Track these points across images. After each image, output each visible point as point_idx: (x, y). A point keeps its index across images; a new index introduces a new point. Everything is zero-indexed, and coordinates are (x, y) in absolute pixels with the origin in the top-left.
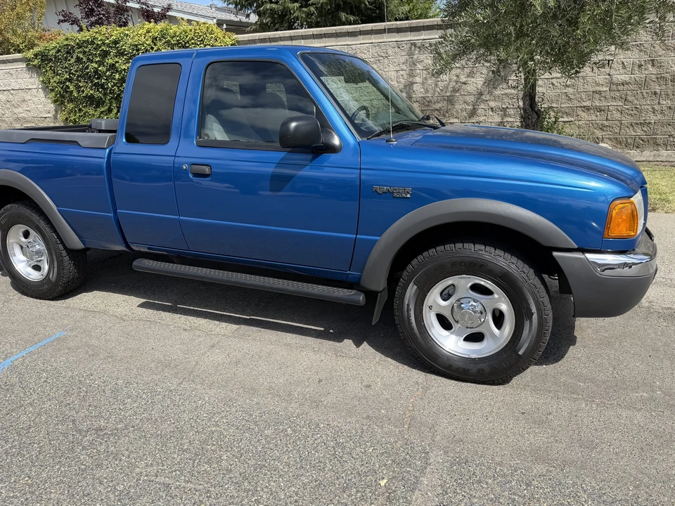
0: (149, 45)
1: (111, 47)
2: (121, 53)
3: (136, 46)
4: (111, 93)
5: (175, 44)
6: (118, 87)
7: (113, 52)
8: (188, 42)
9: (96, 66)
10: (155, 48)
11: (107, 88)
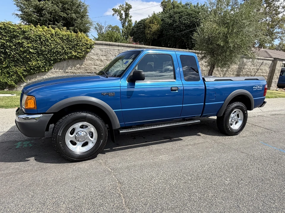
0: (48, 37)
1: (20, 34)
2: (27, 38)
3: (39, 36)
4: (12, 58)
5: (65, 39)
6: (20, 55)
7: (22, 36)
8: (73, 40)
9: (5, 42)
10: (52, 39)
11: (10, 55)
